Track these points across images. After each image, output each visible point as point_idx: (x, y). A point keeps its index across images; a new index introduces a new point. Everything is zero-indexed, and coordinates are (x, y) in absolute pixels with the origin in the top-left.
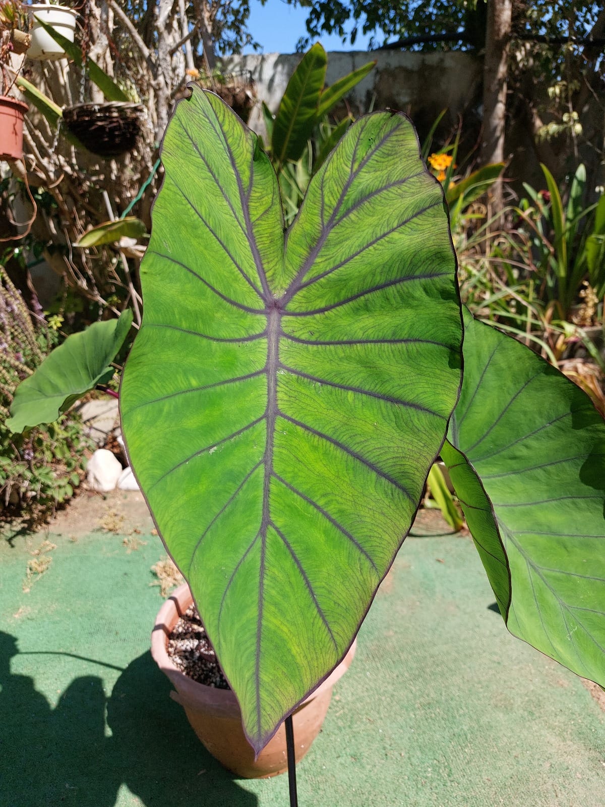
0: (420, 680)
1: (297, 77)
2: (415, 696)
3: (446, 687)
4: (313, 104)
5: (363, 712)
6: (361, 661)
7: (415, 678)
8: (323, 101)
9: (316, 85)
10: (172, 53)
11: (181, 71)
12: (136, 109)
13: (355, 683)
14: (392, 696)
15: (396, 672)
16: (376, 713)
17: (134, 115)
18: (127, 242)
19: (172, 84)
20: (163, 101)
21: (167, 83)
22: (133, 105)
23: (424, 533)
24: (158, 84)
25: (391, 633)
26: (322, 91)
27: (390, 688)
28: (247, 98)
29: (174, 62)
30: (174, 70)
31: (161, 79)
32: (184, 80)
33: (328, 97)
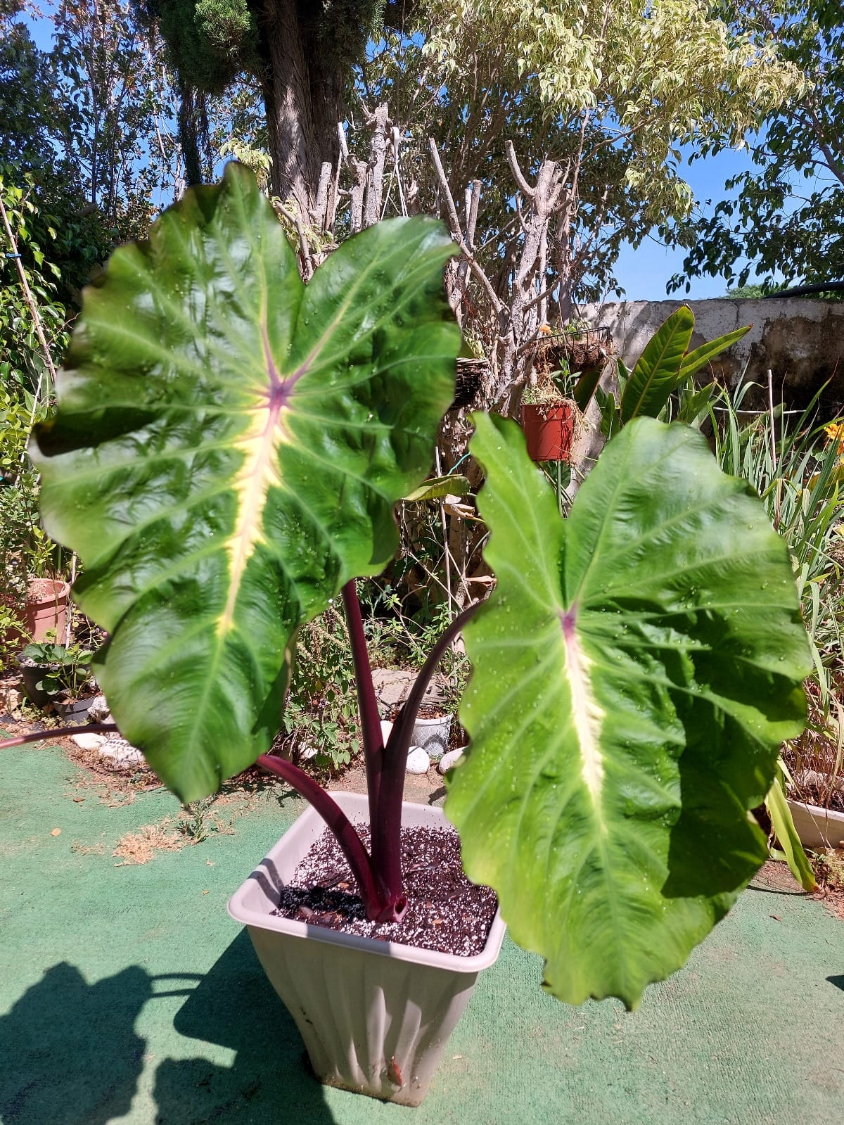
0: (722, 1032)
1: (659, 340)
2: (713, 1048)
3: (753, 1047)
4: (674, 367)
5: (648, 1049)
6: (653, 996)
7: (718, 1029)
8: (685, 365)
9: (680, 347)
10: (526, 310)
11: (532, 326)
12: (481, 366)
13: (642, 1018)
14: (685, 1040)
15: (694, 1018)
16: (661, 1054)
17: (477, 371)
18: (452, 500)
19: (521, 339)
20: (508, 356)
21: (515, 339)
22: (477, 361)
23: (763, 887)
24: (507, 340)
25: (695, 976)
26: (686, 353)
27: (683, 1032)
28: (601, 356)
29: (526, 318)
30: (525, 326)
31: (511, 335)
32: (534, 337)
33: (692, 360)
